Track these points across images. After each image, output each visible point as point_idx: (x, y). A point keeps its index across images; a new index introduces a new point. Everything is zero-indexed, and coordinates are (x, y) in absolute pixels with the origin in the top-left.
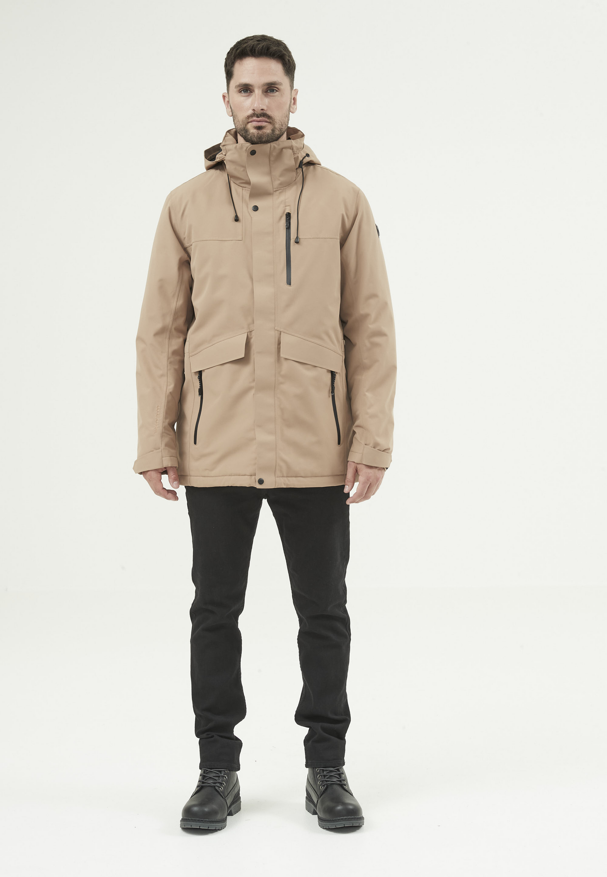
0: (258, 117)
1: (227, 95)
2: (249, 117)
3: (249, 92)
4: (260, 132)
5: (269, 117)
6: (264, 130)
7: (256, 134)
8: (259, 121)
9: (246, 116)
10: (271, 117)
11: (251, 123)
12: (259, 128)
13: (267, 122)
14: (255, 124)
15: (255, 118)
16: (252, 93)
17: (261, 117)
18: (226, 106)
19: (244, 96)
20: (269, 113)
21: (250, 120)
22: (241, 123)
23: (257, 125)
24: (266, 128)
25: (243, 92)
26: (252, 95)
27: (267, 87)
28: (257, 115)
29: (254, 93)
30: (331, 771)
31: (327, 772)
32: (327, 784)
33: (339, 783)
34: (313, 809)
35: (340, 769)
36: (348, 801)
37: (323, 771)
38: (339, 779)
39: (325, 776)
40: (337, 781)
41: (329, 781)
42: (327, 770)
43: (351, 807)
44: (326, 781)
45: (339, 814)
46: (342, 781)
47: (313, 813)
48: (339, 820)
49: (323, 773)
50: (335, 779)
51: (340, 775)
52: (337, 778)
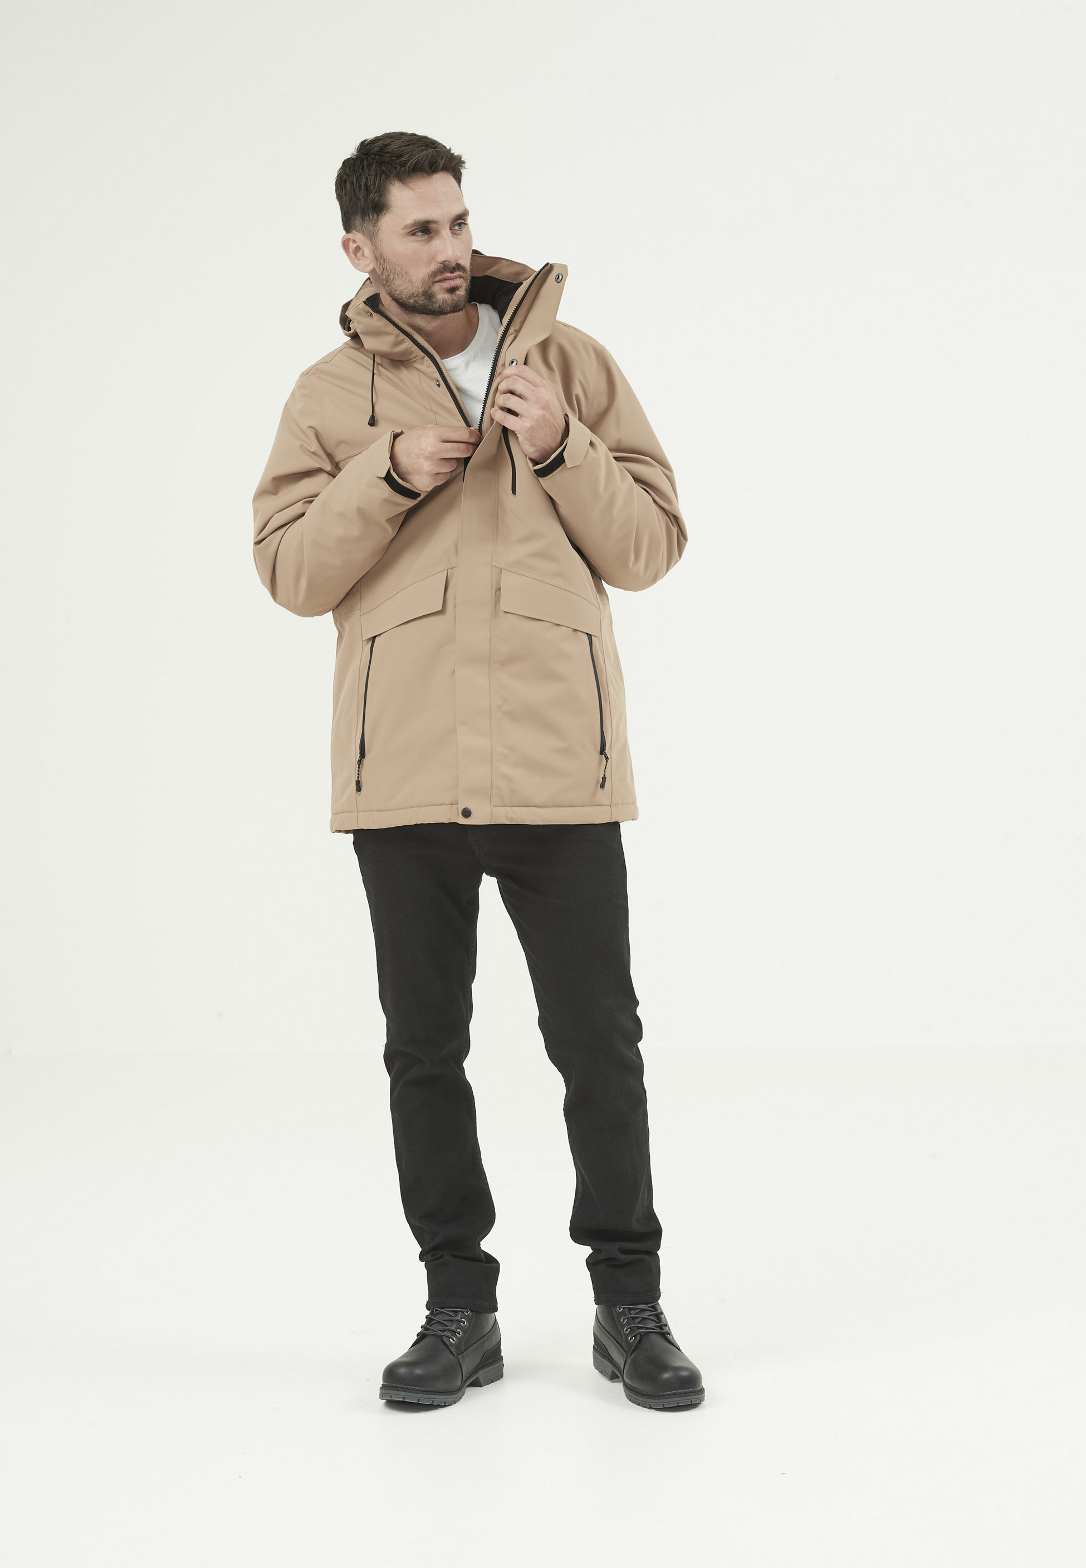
0: (451, 272)
2: (435, 274)
5: (463, 269)
9: (430, 274)
13: (461, 277)
14: (447, 285)
15: (447, 275)
17: (456, 272)
21: (437, 279)
30: (643, 1310)
31: (637, 1311)
32: (640, 1333)
33: (659, 1331)
34: (611, 1370)
35: (657, 1307)
36: (679, 1363)
37: (630, 1309)
38: (658, 1323)
39: (634, 1318)
40: (656, 1327)
41: (642, 1328)
42: (636, 1309)
43: (685, 1373)
44: (639, 1328)
45: (668, 1385)
46: (664, 1327)
47: (613, 1378)
48: (669, 1395)
49: (631, 1314)
50: (651, 1325)
51: (658, 1315)
52: (654, 1323)
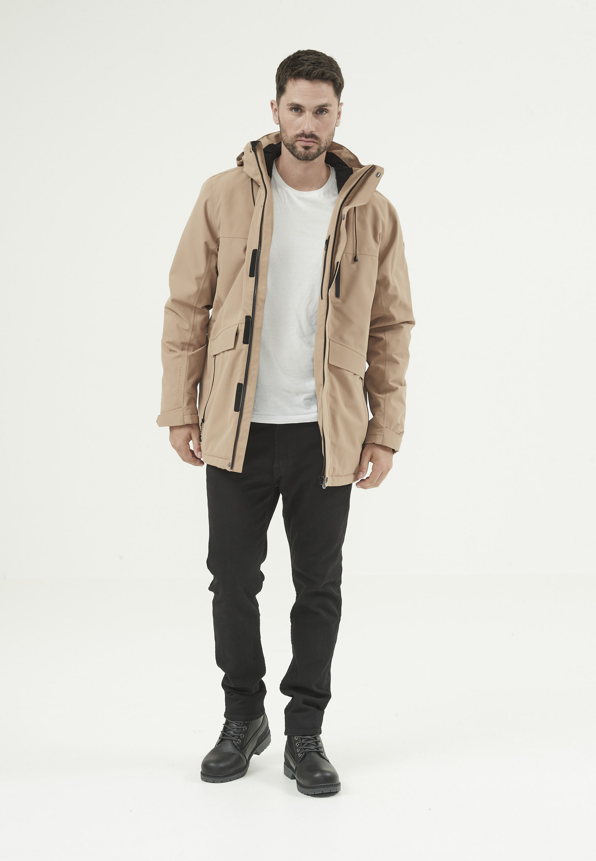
0: (306, 137)
1: (275, 104)
2: (298, 136)
3: (299, 111)
4: (307, 152)
5: (316, 138)
6: (311, 150)
7: (303, 154)
8: (307, 142)
9: (295, 135)
10: (319, 138)
11: (299, 142)
12: (307, 148)
13: (314, 142)
14: (303, 144)
15: (303, 138)
16: (302, 113)
17: (310, 138)
18: (274, 114)
19: (294, 115)
20: (317, 134)
21: (298, 139)
22: (289, 139)
23: (305, 145)
24: (313, 147)
25: (293, 110)
26: (303, 115)
27: (318, 109)
28: (306, 135)
29: (304, 113)
30: (309, 739)
31: (305, 740)
32: (305, 752)
33: (316, 750)
34: (292, 774)
35: (317, 738)
36: (326, 769)
37: (301, 739)
38: (316, 746)
39: (303, 744)
40: (315, 748)
41: (307, 749)
43: (329, 775)
44: (305, 749)
45: (318, 781)
46: (319, 748)
47: (291, 778)
48: (317, 786)
49: (302, 741)
50: (313, 747)
51: (317, 742)
52: (314, 746)
